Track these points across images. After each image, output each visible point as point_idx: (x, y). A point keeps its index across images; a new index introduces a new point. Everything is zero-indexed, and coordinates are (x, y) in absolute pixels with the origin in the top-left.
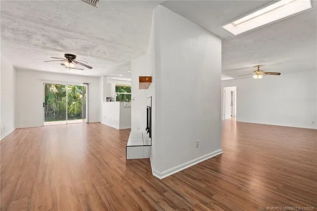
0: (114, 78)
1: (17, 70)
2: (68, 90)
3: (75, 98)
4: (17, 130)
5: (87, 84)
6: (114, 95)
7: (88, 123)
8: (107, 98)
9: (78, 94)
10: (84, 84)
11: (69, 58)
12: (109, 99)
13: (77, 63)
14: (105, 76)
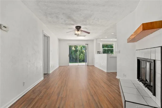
0: (102, 40)
1: (60, 40)
2: (79, 48)
3: (82, 52)
4: (60, 66)
5: (87, 44)
6: (101, 50)
7: (88, 65)
8: (98, 52)
9: (83, 50)
10: (86, 44)
11: (77, 28)
12: (99, 52)
13: (82, 31)
14: (96, 39)
